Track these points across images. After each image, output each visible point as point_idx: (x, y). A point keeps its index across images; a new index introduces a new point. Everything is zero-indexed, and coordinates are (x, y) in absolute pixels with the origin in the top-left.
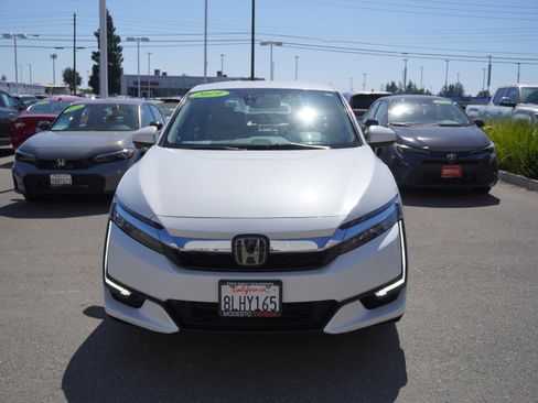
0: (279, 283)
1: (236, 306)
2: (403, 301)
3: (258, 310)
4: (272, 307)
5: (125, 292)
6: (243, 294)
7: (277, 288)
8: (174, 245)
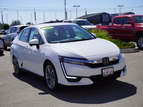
0: (113, 67)
1: (105, 74)
2: (126, 70)
3: (109, 74)
4: (112, 73)
5: (75, 78)
6: (106, 71)
7: (112, 68)
8: (90, 62)
